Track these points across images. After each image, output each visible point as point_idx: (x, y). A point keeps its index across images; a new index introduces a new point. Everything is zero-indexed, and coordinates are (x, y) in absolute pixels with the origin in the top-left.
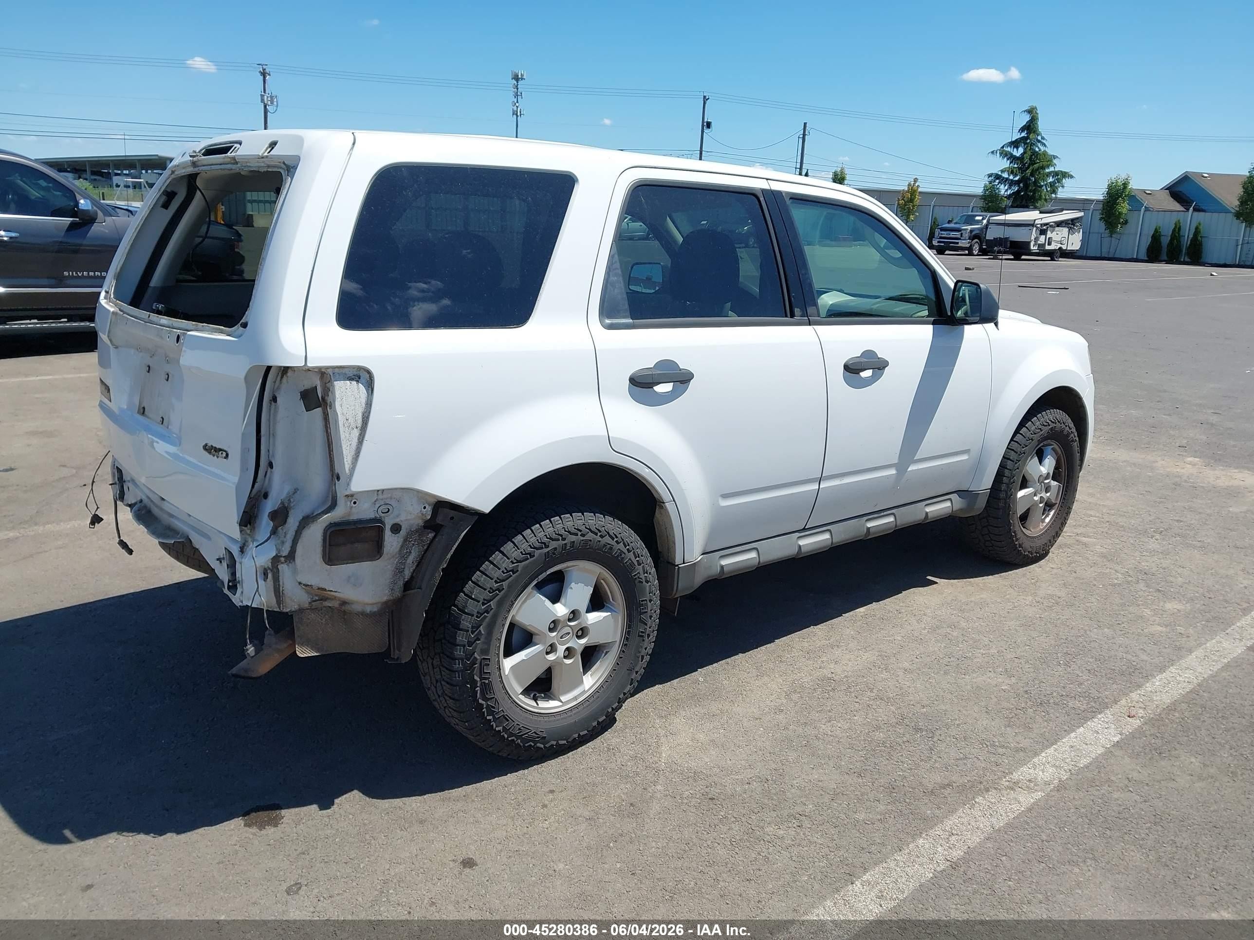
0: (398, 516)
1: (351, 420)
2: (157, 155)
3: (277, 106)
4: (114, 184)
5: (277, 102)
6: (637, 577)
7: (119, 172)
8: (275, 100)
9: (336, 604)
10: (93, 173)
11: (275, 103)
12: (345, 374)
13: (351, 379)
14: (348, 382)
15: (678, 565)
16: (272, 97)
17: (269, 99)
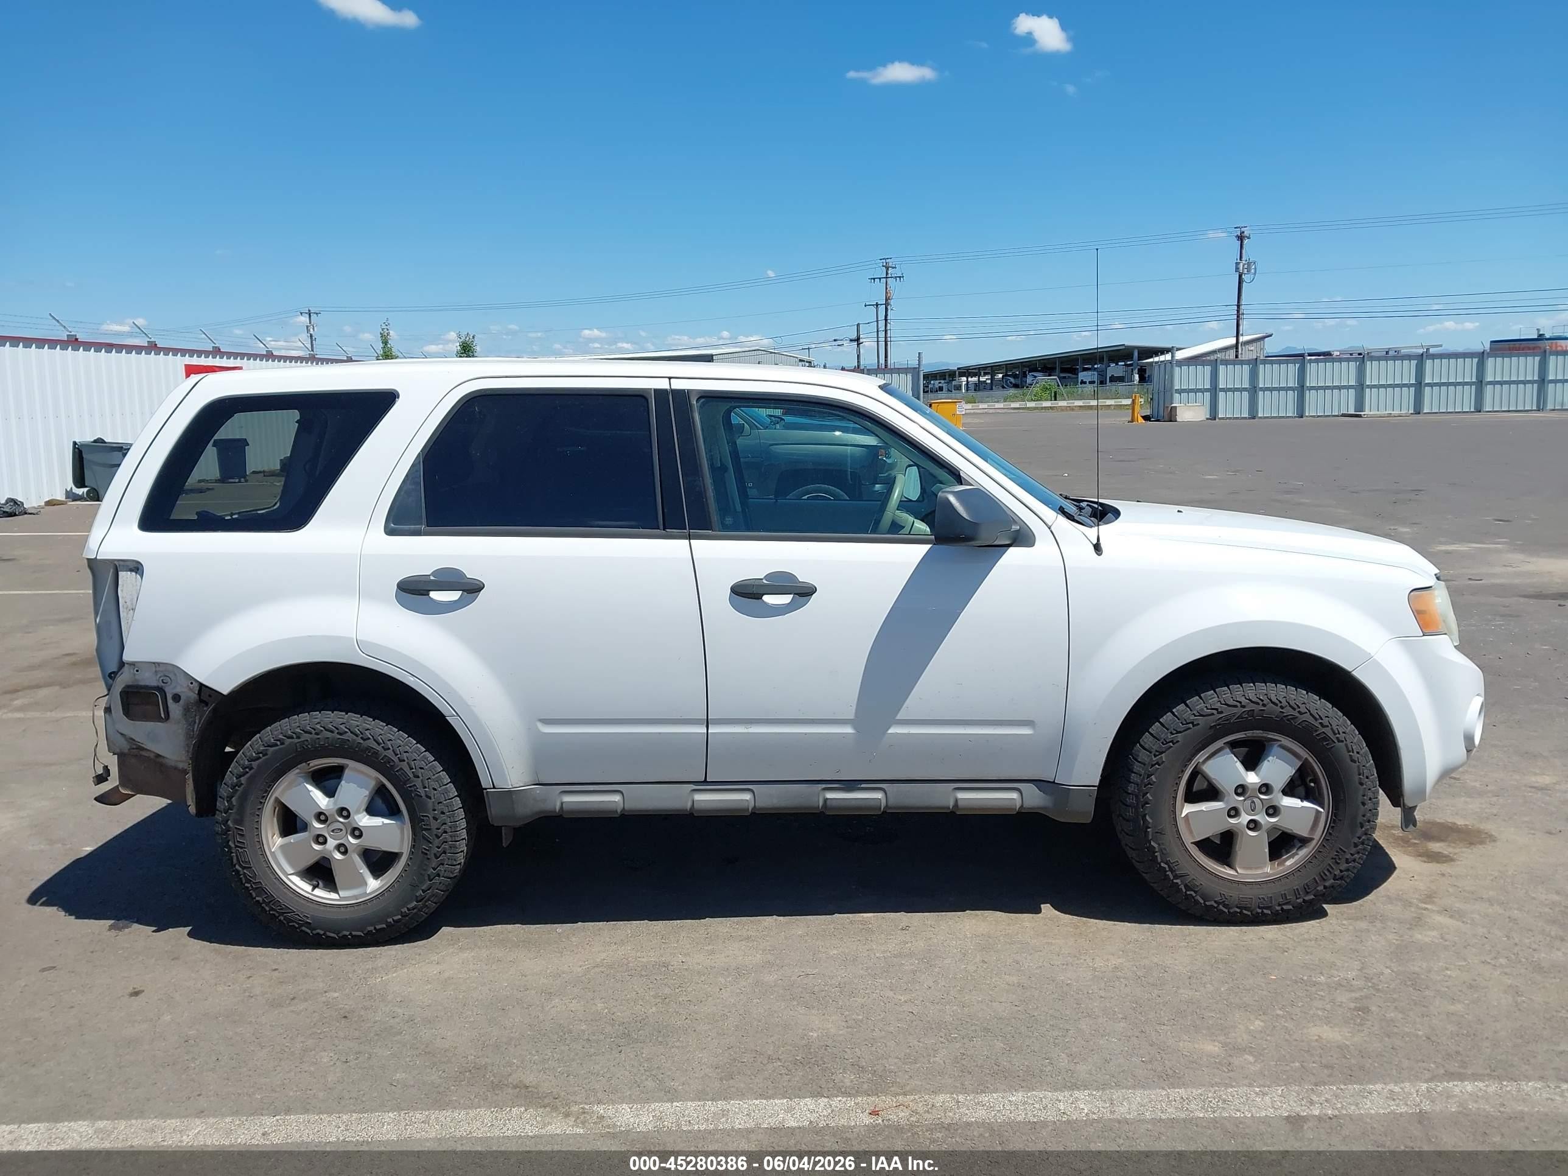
0: (175, 687)
1: (129, 603)
2: (1124, 345)
3: (1255, 274)
4: (1080, 381)
5: (1255, 268)
6: (412, 789)
7: (1090, 366)
8: (1253, 267)
9: (152, 756)
10: (1063, 370)
11: (1253, 271)
12: (128, 566)
13: (131, 570)
14: (129, 573)
15: (486, 789)
16: (1249, 264)
17: (1246, 266)
